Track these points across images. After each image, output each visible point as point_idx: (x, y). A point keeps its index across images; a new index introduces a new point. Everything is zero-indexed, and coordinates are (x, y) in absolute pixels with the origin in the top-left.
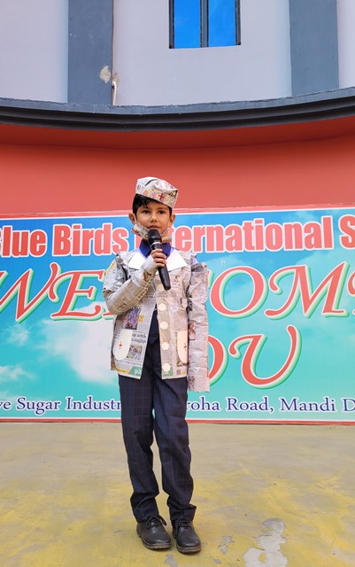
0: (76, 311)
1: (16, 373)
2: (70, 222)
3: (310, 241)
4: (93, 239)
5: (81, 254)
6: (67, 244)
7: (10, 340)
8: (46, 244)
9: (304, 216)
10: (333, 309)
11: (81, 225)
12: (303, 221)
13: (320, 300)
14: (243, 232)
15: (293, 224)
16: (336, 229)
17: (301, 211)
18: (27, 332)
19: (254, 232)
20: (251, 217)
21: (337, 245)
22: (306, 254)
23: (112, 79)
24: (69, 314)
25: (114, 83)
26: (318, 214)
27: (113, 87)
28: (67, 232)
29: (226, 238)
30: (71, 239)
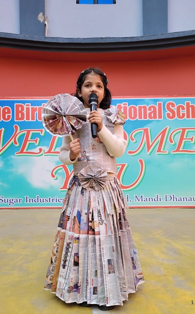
0: (29, 151)
2: (24, 102)
3: (154, 114)
4: (37, 112)
5: (30, 120)
6: (23, 114)
8: (11, 114)
9: (148, 101)
11: (30, 104)
12: (148, 105)
13: (155, 146)
15: (142, 106)
16: (164, 109)
17: (147, 99)
18: (2, 162)
19: (122, 109)
20: (121, 102)
21: (165, 118)
22: (149, 122)
23: (44, 20)
24: (25, 153)
25: (46, 23)
26: (155, 101)
27: (45, 25)
28: (23, 108)
30: (25, 112)
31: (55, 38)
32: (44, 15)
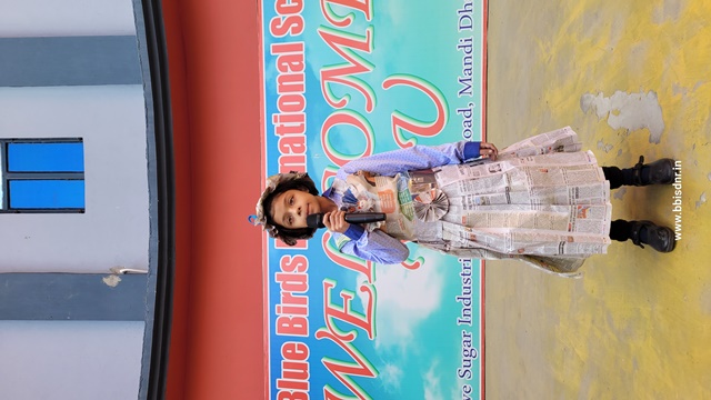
0: (366, 313)
1: (432, 379)
2: (274, 317)
3: (296, 66)
4: (291, 292)
5: (307, 306)
6: (297, 320)
7: (397, 384)
8: (296, 343)
9: (270, 73)
10: (366, 41)
11: (277, 305)
12: (276, 74)
13: (357, 56)
14: (286, 135)
15: (278, 84)
16: (283, 40)
17: (265, 75)
18: (388, 366)
19: (286, 124)
20: (271, 127)
21: (300, 38)
22: (309, 70)
23: (116, 274)
24: (369, 320)
25: (121, 271)
26: (269, 58)
27: (125, 273)
28: (285, 320)
29: (291, 154)
30: (291, 316)
31: (150, 255)
32: (106, 275)
